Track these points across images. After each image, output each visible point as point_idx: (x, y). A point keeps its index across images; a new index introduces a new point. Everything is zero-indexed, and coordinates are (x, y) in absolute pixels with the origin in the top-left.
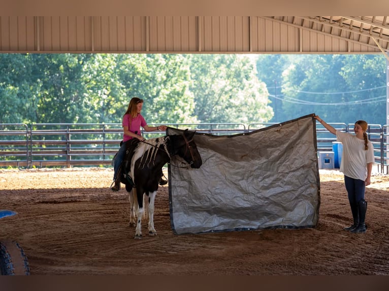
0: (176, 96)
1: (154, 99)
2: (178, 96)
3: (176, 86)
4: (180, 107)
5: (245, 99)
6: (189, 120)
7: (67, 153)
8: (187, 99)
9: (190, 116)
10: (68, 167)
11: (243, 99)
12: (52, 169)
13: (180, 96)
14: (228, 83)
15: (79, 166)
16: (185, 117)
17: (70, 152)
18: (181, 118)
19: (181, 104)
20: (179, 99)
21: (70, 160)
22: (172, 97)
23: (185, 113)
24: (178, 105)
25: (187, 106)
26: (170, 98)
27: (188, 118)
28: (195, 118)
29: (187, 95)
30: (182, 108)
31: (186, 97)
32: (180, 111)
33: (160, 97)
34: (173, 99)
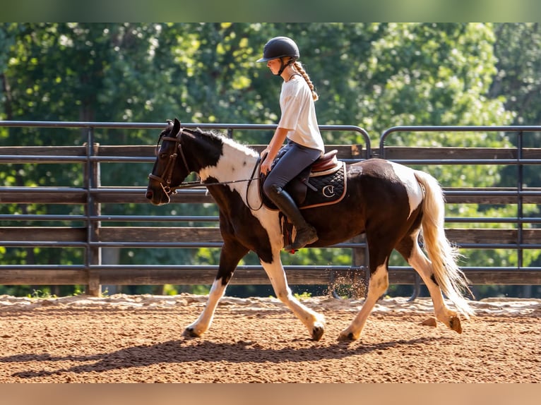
0: (443, 34)
1: (374, 43)
2: (449, 33)
4: (454, 70)
6: (482, 111)
7: (86, 240)
8: (477, 44)
9: (483, 99)
10: (89, 292)
12: (27, 301)
13: (456, 34)
15: (133, 290)
16: (469, 101)
17: (97, 232)
18: (457, 105)
19: (456, 59)
20: (452, 43)
21: (100, 265)
22: (431, 37)
23: (470, 88)
24: (446, 61)
25: (476, 65)
26: (423, 39)
27: (478, 104)
28: (497, 105)
29: (477, 32)
30: (459, 71)
31: (474, 37)
32: (455, 83)
33: (389, 37)
34: (432, 43)
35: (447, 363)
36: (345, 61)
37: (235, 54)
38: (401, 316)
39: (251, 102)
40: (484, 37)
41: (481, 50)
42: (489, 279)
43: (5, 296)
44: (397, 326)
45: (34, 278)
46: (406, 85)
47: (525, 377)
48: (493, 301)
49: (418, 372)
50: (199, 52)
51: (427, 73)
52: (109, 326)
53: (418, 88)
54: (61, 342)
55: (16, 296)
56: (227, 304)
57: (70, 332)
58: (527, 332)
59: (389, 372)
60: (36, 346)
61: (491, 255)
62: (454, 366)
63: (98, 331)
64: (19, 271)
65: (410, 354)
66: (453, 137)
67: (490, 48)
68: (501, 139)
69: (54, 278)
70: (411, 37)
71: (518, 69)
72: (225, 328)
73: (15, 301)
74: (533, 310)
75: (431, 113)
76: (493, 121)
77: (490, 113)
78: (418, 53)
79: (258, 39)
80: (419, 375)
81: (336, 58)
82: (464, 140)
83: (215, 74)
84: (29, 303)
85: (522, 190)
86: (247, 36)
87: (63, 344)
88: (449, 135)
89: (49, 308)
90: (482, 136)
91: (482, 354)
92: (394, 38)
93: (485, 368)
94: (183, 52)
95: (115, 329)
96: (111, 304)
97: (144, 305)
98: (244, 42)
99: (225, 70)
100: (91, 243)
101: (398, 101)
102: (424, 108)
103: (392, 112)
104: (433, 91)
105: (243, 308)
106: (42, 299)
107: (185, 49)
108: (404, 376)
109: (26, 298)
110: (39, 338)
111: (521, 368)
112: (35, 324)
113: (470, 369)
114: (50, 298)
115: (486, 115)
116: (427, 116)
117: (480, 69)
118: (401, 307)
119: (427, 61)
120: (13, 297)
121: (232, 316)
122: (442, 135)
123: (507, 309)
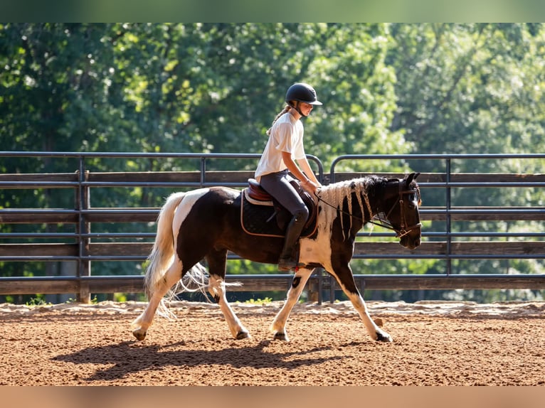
0: (354, 77)
2: (360, 75)
3: (356, 51)
4: (364, 106)
5: (525, 84)
6: (386, 141)
7: (77, 254)
8: (383, 85)
9: (387, 131)
10: (80, 300)
11: (521, 84)
13: (365, 75)
14: (480, 44)
16: (376, 133)
17: (88, 247)
18: (366, 137)
19: (365, 97)
20: (361, 84)
21: (90, 276)
22: (344, 79)
23: (377, 122)
24: (357, 100)
25: (382, 103)
26: (338, 81)
27: (383, 135)
28: (398, 137)
29: (383, 74)
30: (368, 108)
31: (380, 79)
32: (365, 117)
33: (309, 79)
34: (345, 84)
35: (400, 358)
36: (271, 99)
37: (177, 93)
38: (351, 317)
39: (191, 135)
40: (388, 79)
41: (385, 91)
42: (422, 284)
43: (6, 304)
44: (349, 326)
45: (32, 288)
46: (323, 120)
47: (466, 369)
48: (425, 303)
49: (375, 366)
50: (147, 92)
51: (341, 109)
52: (101, 329)
53: (334, 122)
54: (62, 343)
55: (15, 304)
56: (201, 308)
57: (68, 335)
58: (460, 330)
59: (351, 365)
60: (41, 348)
61: (394, 264)
62: (405, 360)
63: (93, 334)
64: (18, 283)
65: (366, 350)
66: (363, 164)
67: (392, 89)
68: (401, 165)
69: (49, 287)
70: (327, 79)
71: (413, 106)
72: (203, 330)
73: (15, 308)
74: (460, 311)
75: (344, 143)
76: (396, 149)
77: (393, 143)
78: (333, 93)
79: (198, 80)
80: (377, 368)
81: (264, 97)
82: (372, 166)
83: (160, 110)
84: (28, 310)
85: (450, 209)
86: (189, 78)
87: (65, 345)
88: (360, 162)
89: (46, 314)
90: (386, 163)
91: (427, 349)
92: (313, 80)
93: (432, 361)
94: (131, 92)
95: (108, 332)
96: (101, 310)
97: (129, 310)
98: (186, 84)
99: (169, 106)
100: (82, 257)
101: (316, 133)
102: (338, 139)
103: (312, 143)
104: (345, 125)
105: (214, 312)
106: (39, 306)
107: (134, 89)
108: (365, 370)
109: (24, 306)
110: (42, 340)
111: (462, 361)
112: (36, 328)
113: (419, 362)
114: (45, 306)
115: (390, 146)
116: (340, 145)
117: (385, 106)
118: (350, 310)
119: (341, 99)
120: (13, 305)
121: (206, 319)
122: (354, 162)
123: (439, 311)
